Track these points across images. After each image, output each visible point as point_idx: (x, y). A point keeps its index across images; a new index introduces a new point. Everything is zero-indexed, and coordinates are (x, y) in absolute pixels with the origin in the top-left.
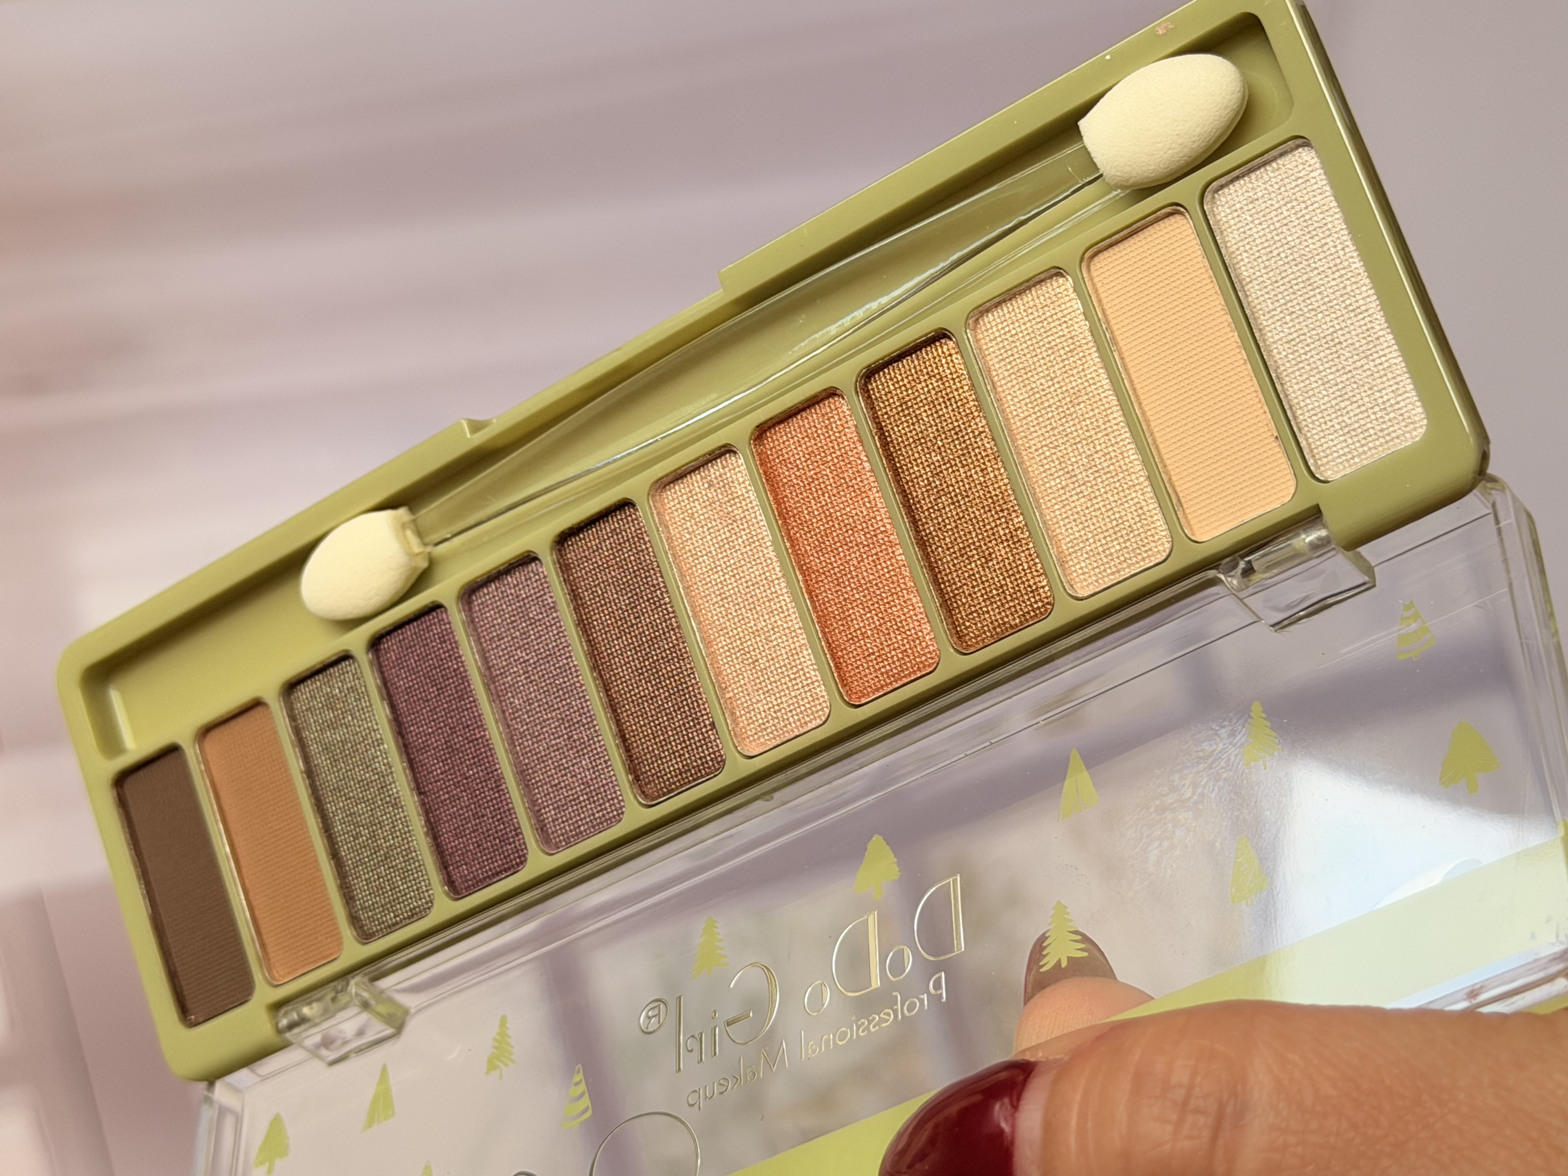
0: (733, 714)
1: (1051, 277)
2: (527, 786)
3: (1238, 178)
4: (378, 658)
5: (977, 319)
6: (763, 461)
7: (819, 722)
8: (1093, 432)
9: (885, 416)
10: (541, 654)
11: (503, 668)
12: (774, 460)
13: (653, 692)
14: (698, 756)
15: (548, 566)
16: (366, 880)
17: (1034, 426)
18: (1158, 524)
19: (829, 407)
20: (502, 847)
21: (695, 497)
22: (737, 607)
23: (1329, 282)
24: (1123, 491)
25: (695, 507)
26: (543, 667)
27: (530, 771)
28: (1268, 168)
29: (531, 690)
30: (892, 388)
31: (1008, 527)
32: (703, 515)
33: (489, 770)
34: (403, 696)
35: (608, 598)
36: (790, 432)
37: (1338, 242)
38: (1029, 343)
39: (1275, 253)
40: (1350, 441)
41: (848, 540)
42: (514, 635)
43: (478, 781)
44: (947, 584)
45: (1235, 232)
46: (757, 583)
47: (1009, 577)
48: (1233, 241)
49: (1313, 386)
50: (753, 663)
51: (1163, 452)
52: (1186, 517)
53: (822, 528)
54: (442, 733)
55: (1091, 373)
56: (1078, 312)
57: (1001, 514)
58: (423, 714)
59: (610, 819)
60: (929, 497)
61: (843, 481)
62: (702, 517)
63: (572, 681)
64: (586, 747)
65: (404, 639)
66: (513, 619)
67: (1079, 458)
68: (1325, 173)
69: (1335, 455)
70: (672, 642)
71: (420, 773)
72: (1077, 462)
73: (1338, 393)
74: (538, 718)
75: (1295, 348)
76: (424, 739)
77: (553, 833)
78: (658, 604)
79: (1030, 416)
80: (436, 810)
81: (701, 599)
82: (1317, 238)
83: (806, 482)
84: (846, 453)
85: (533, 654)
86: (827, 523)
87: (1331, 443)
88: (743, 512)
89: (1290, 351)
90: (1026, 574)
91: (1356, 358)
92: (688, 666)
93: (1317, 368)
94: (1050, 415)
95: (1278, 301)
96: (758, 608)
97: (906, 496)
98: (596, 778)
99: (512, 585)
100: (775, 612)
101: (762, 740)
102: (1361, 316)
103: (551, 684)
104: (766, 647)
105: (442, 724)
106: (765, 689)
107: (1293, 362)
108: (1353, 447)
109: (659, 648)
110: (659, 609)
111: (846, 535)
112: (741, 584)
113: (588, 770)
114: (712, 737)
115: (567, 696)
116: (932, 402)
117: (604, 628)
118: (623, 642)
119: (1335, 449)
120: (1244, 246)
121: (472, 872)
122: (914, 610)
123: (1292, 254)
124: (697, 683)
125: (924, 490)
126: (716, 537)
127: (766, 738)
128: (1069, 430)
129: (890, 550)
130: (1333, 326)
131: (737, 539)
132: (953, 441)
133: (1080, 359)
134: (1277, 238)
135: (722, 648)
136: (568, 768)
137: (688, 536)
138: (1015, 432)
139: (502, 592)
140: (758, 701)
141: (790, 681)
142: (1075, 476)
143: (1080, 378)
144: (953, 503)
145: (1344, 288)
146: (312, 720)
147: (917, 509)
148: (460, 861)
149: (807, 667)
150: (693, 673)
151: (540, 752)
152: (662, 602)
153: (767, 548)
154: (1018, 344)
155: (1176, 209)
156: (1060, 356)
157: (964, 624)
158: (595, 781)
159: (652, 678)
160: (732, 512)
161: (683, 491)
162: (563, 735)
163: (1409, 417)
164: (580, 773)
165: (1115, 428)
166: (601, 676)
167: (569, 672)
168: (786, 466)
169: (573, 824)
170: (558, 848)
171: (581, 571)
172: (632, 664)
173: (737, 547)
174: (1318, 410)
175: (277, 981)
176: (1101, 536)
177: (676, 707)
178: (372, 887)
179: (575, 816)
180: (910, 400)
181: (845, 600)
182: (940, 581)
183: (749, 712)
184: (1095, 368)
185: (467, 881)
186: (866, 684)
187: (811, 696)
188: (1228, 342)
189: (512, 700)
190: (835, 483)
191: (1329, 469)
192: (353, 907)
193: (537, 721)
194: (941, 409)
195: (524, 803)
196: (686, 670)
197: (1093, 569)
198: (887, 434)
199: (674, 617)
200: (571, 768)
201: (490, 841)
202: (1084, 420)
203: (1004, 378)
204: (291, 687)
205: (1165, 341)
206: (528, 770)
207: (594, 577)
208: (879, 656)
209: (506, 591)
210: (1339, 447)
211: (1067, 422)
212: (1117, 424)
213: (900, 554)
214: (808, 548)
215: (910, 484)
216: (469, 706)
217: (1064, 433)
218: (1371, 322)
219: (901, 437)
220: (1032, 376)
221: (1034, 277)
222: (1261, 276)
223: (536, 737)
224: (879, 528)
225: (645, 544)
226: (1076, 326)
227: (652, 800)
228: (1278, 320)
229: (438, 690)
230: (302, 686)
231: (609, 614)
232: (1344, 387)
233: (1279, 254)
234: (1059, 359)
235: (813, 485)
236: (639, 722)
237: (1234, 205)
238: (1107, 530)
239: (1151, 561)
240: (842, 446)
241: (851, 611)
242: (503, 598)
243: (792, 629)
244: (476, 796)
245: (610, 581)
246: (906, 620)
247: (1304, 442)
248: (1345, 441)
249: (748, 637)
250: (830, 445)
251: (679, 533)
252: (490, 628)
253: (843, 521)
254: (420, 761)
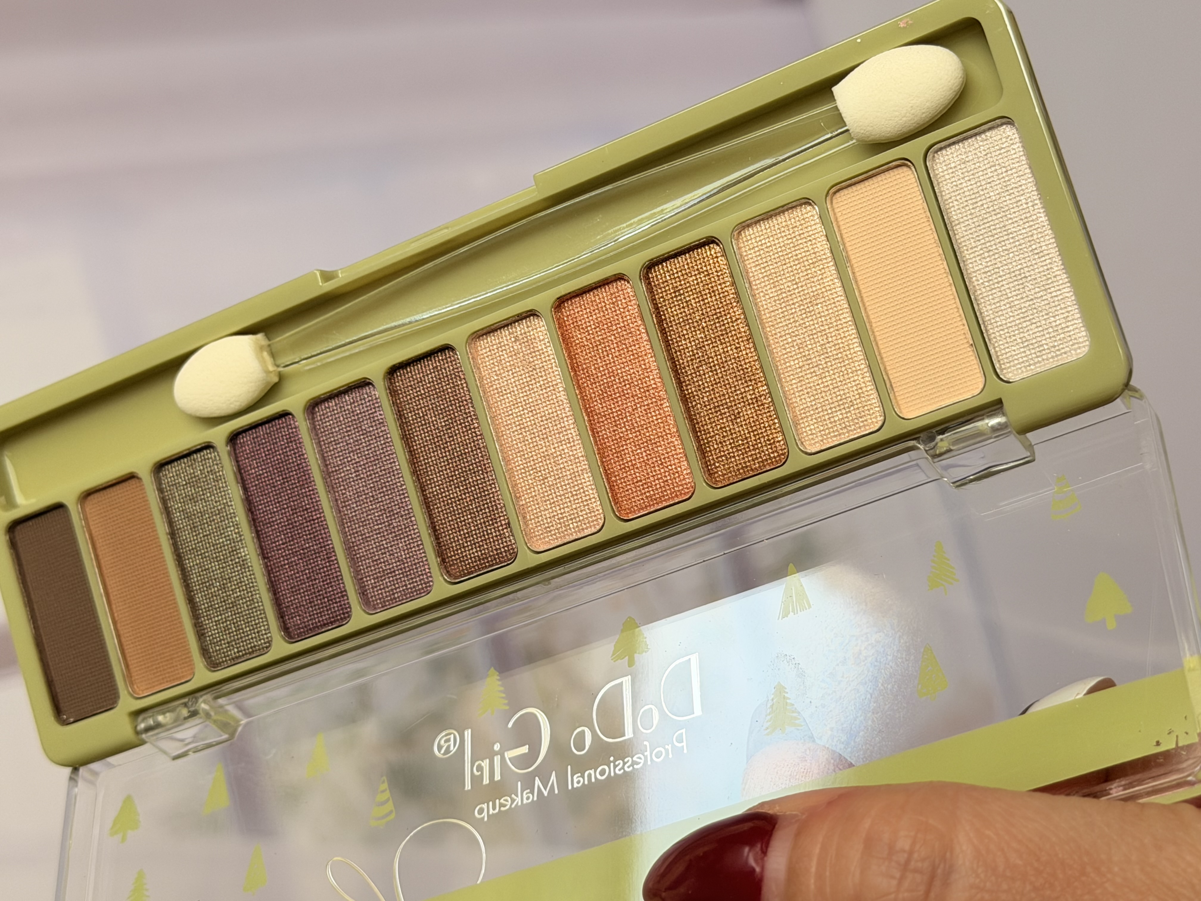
0: (524, 517)
1: (801, 205)
2: (353, 559)
3: (954, 143)
4: (235, 450)
5: (740, 232)
6: (561, 324)
7: (594, 530)
8: (827, 327)
9: (662, 300)
10: (370, 458)
11: (338, 466)
12: (569, 325)
13: (461, 495)
14: (494, 548)
15: (380, 391)
16: (216, 622)
17: (780, 318)
18: (874, 401)
19: (617, 287)
20: (330, 605)
21: (503, 348)
22: (533, 436)
23: (1020, 230)
24: (848, 374)
25: (503, 355)
26: (371, 468)
27: (356, 548)
28: (978, 138)
29: (361, 485)
30: (668, 278)
31: (754, 393)
32: (509, 362)
33: (323, 545)
34: (254, 481)
35: (428, 420)
36: (584, 304)
37: (1029, 200)
38: (780, 254)
39: (979, 204)
40: (1028, 353)
41: (626, 392)
42: (348, 442)
43: (313, 552)
44: (703, 432)
45: (949, 185)
46: (550, 418)
47: (753, 431)
48: (947, 192)
49: (1002, 308)
50: (543, 480)
51: (881, 347)
52: (896, 399)
53: (605, 381)
54: (285, 513)
55: (828, 282)
56: (821, 233)
57: (750, 383)
58: (270, 497)
59: (419, 590)
60: (692, 364)
61: (624, 346)
62: (508, 364)
63: (394, 482)
64: (402, 533)
65: (257, 437)
66: (348, 429)
67: (814, 345)
68: (1023, 146)
69: (1016, 362)
70: (478, 458)
71: (264, 542)
72: (812, 349)
73: (1022, 315)
74: (365, 508)
75: (990, 278)
76: (270, 516)
77: (372, 597)
78: (468, 428)
79: (777, 310)
80: (276, 572)
81: (504, 427)
82: (1013, 196)
83: (594, 344)
84: (628, 325)
85: (364, 457)
86: (610, 377)
87: (1014, 353)
88: (542, 363)
89: (986, 280)
90: (766, 431)
91: (1037, 290)
92: (490, 478)
93: (1006, 294)
94: (794, 311)
95: (979, 240)
96: (550, 438)
97: (674, 362)
98: (409, 558)
99: (349, 403)
100: (563, 442)
101: (547, 539)
102: (1043, 259)
103: (377, 482)
104: (555, 468)
105: (285, 506)
106: (552, 501)
107: (988, 288)
108: (1030, 357)
109: (467, 462)
110: (469, 432)
111: (624, 388)
112: (537, 418)
113: (404, 551)
114: (507, 534)
115: (389, 492)
116: (700, 292)
117: (423, 443)
118: (438, 455)
119: (1016, 357)
120: (955, 196)
121: (304, 622)
122: (675, 450)
123: (992, 206)
124: (496, 492)
125: (689, 359)
126: (519, 380)
127: (550, 538)
128: (807, 324)
129: (659, 403)
130: (1021, 264)
131: (535, 383)
132: (715, 323)
133: (820, 270)
134: (982, 193)
135: (519, 466)
136: (387, 548)
137: (496, 378)
138: (764, 321)
139: (340, 407)
140: (546, 510)
141: (573, 496)
142: (810, 359)
143: (819, 284)
144: (711, 371)
145: (1032, 236)
146: (177, 494)
147: (683, 373)
148: (294, 613)
149: (586, 486)
150: (494, 484)
151: (365, 534)
152: (472, 427)
153: (559, 392)
154: (771, 254)
155: (904, 162)
156: (805, 266)
157: (714, 464)
158: (408, 560)
159: (460, 484)
160: (533, 362)
161: (494, 342)
162: (384, 523)
163: (1075, 339)
164: (397, 553)
165: (845, 325)
166: (419, 480)
167: (392, 474)
168: (579, 330)
169: (389, 591)
170: (375, 609)
171: (406, 397)
172: (445, 472)
173: (535, 390)
174: (1005, 327)
175: (138, 694)
176: (828, 407)
177: (479, 509)
178: (220, 628)
179: (391, 586)
180: (682, 289)
181: (620, 438)
182: (698, 429)
183: (538, 517)
184: (831, 278)
185: (299, 629)
186: (634, 504)
187: (588, 509)
188: (938, 268)
189: (344, 491)
190: (618, 347)
191: (1010, 372)
192: (204, 642)
193: (364, 510)
194: (707, 298)
195: (350, 573)
196: (489, 481)
197: (820, 431)
198: (662, 313)
199: (481, 439)
200: (390, 548)
201: (320, 600)
202: (820, 317)
203: (758, 279)
204: (161, 466)
205: (888, 262)
206: (354, 547)
207: (418, 403)
208: (645, 483)
209: (344, 407)
210: (1019, 356)
211: (806, 317)
212: (846, 323)
213: (667, 407)
214: (593, 395)
215: (678, 353)
216: (308, 493)
217: (804, 326)
218: (1050, 263)
219: (673, 316)
220: (781, 280)
221: (788, 204)
222: (968, 220)
223: (362, 522)
224: (651, 385)
225: (460, 381)
226: (819, 245)
227: (455, 579)
228: (978, 256)
229: (283, 479)
230: (170, 466)
231: (427, 432)
232: (1026, 311)
233: (982, 205)
234: (803, 269)
235: (600, 347)
236: (448, 518)
237: (950, 164)
238: (833, 403)
239: (866, 430)
240: (625, 319)
241: (625, 447)
242: (341, 412)
243: (576, 456)
244: (310, 564)
245: (430, 407)
246: (668, 458)
247: (993, 351)
248: (1025, 352)
249: (540, 460)
250: (616, 317)
251: (489, 374)
252: (329, 434)
253: (622, 377)
254: (265, 533)
